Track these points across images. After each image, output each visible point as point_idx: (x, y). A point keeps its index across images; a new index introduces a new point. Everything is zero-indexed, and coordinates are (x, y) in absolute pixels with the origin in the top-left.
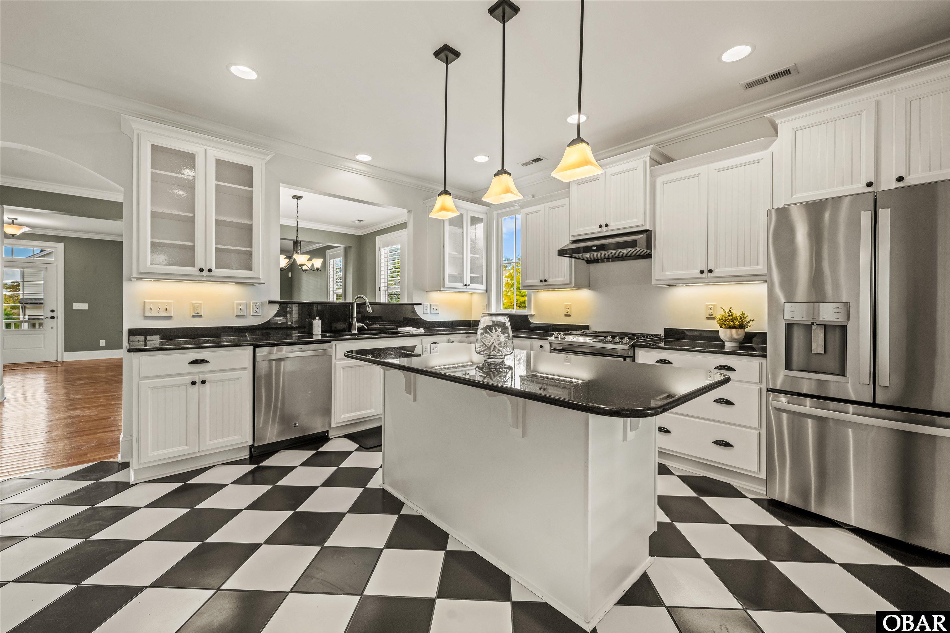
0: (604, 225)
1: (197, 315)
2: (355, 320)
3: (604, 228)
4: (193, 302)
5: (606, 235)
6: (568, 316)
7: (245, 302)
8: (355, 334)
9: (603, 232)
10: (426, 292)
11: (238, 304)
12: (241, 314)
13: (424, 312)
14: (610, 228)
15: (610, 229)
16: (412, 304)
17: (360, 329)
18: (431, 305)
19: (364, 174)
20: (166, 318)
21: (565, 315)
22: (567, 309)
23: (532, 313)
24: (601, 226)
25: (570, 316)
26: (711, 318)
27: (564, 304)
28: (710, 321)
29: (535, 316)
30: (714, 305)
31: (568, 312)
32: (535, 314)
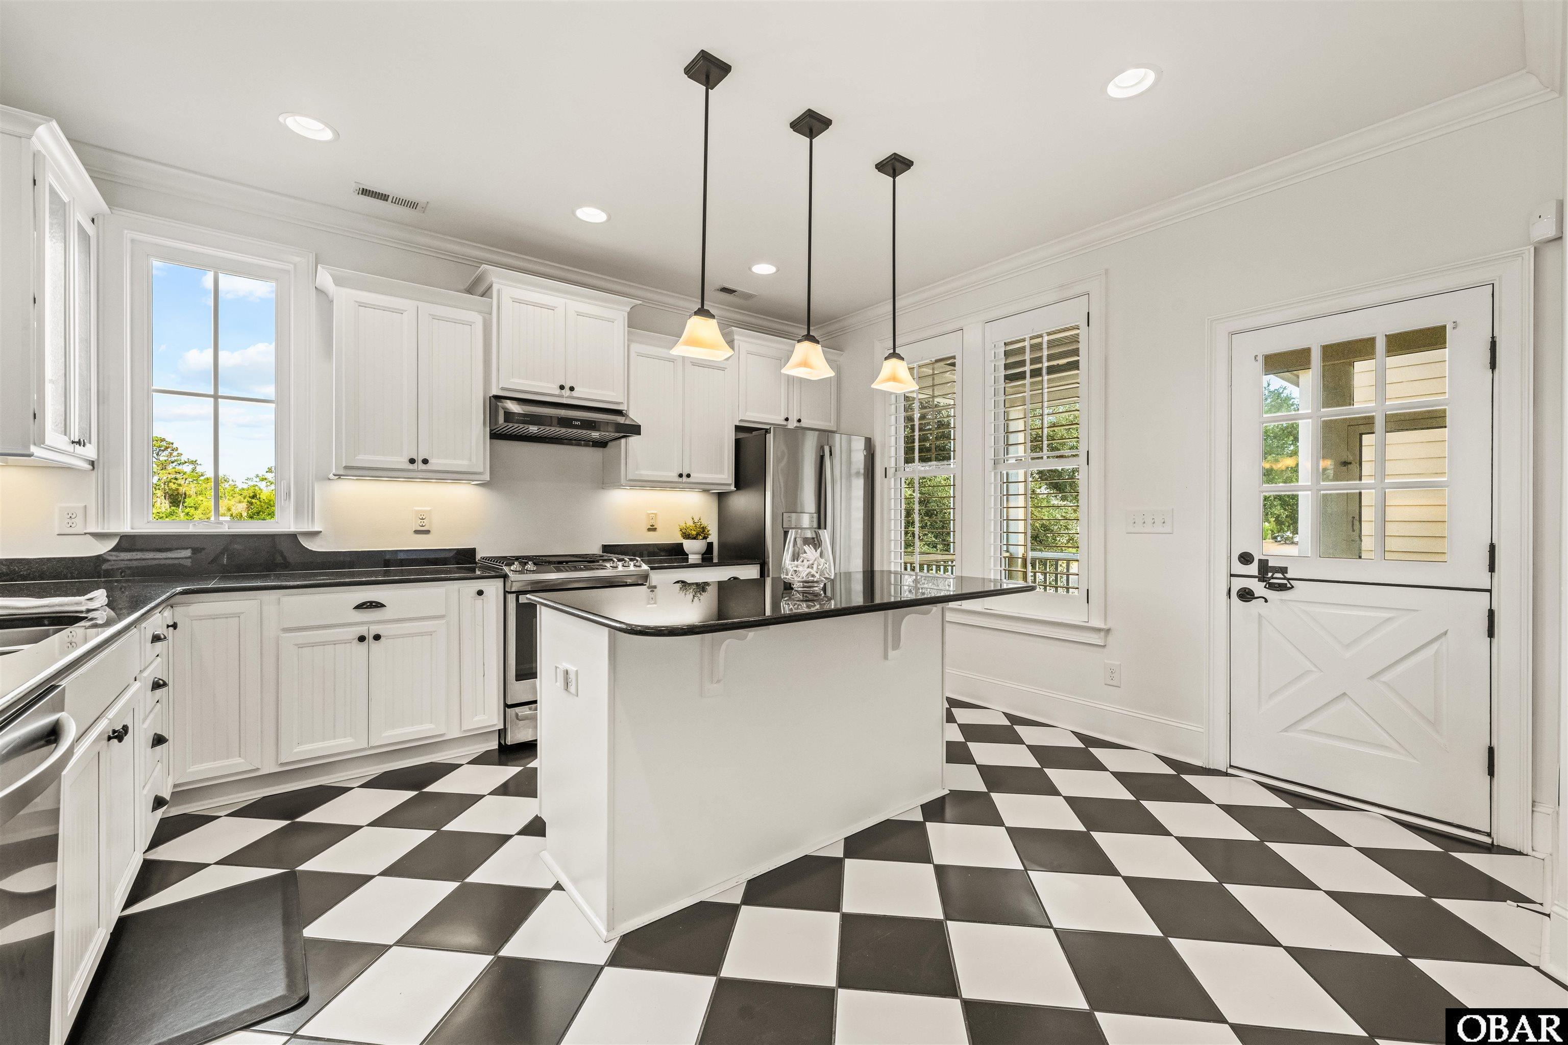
0: (567, 388)
3: (566, 392)
5: (565, 402)
6: (426, 534)
9: (562, 396)
14: (574, 394)
15: (574, 396)
21: (417, 532)
22: (422, 519)
23: (316, 529)
24: (562, 387)
25: (428, 532)
26: (652, 529)
27: (414, 508)
28: (652, 533)
29: (320, 536)
30: (656, 514)
31: (422, 526)
32: (321, 532)
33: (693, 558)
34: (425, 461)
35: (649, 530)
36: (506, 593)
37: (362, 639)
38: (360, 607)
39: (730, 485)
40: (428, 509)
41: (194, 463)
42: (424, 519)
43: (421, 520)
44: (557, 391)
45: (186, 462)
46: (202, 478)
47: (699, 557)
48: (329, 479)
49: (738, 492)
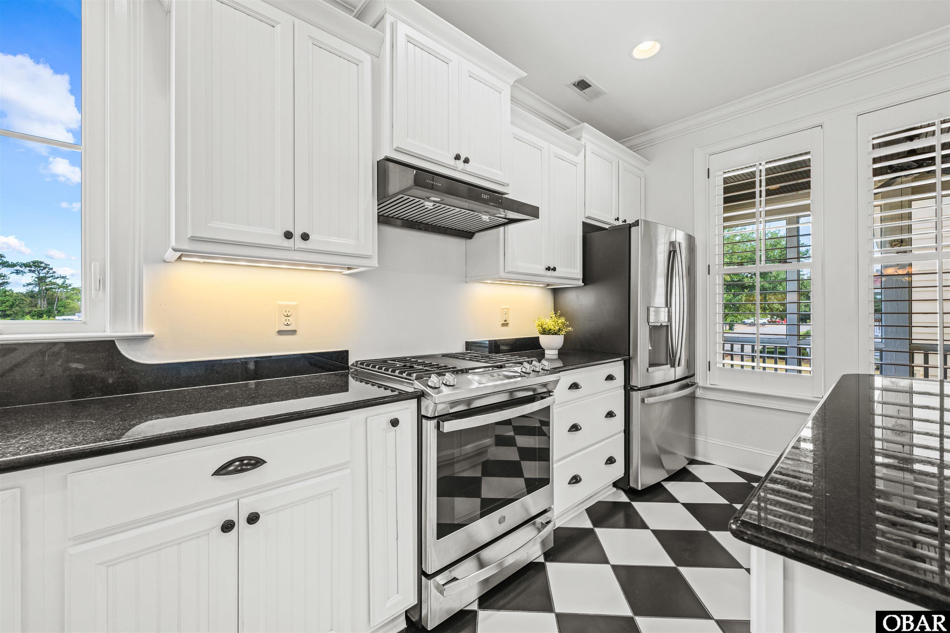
0: (461, 161)
3: (460, 165)
6: (290, 335)
9: (456, 169)
21: (280, 332)
22: (287, 316)
23: (146, 332)
24: (458, 157)
25: (294, 332)
26: (505, 324)
27: (278, 302)
28: (505, 328)
29: (151, 341)
30: (508, 309)
31: (288, 325)
32: (153, 336)
33: (551, 353)
34: (305, 237)
35: (503, 325)
36: (421, 417)
37: (228, 527)
38: (222, 471)
39: (578, 280)
40: (295, 303)
41: (63, 277)
42: (289, 316)
43: (286, 318)
44: (452, 162)
45: (58, 277)
46: (70, 288)
47: (556, 352)
48: (165, 261)
49: (585, 287)
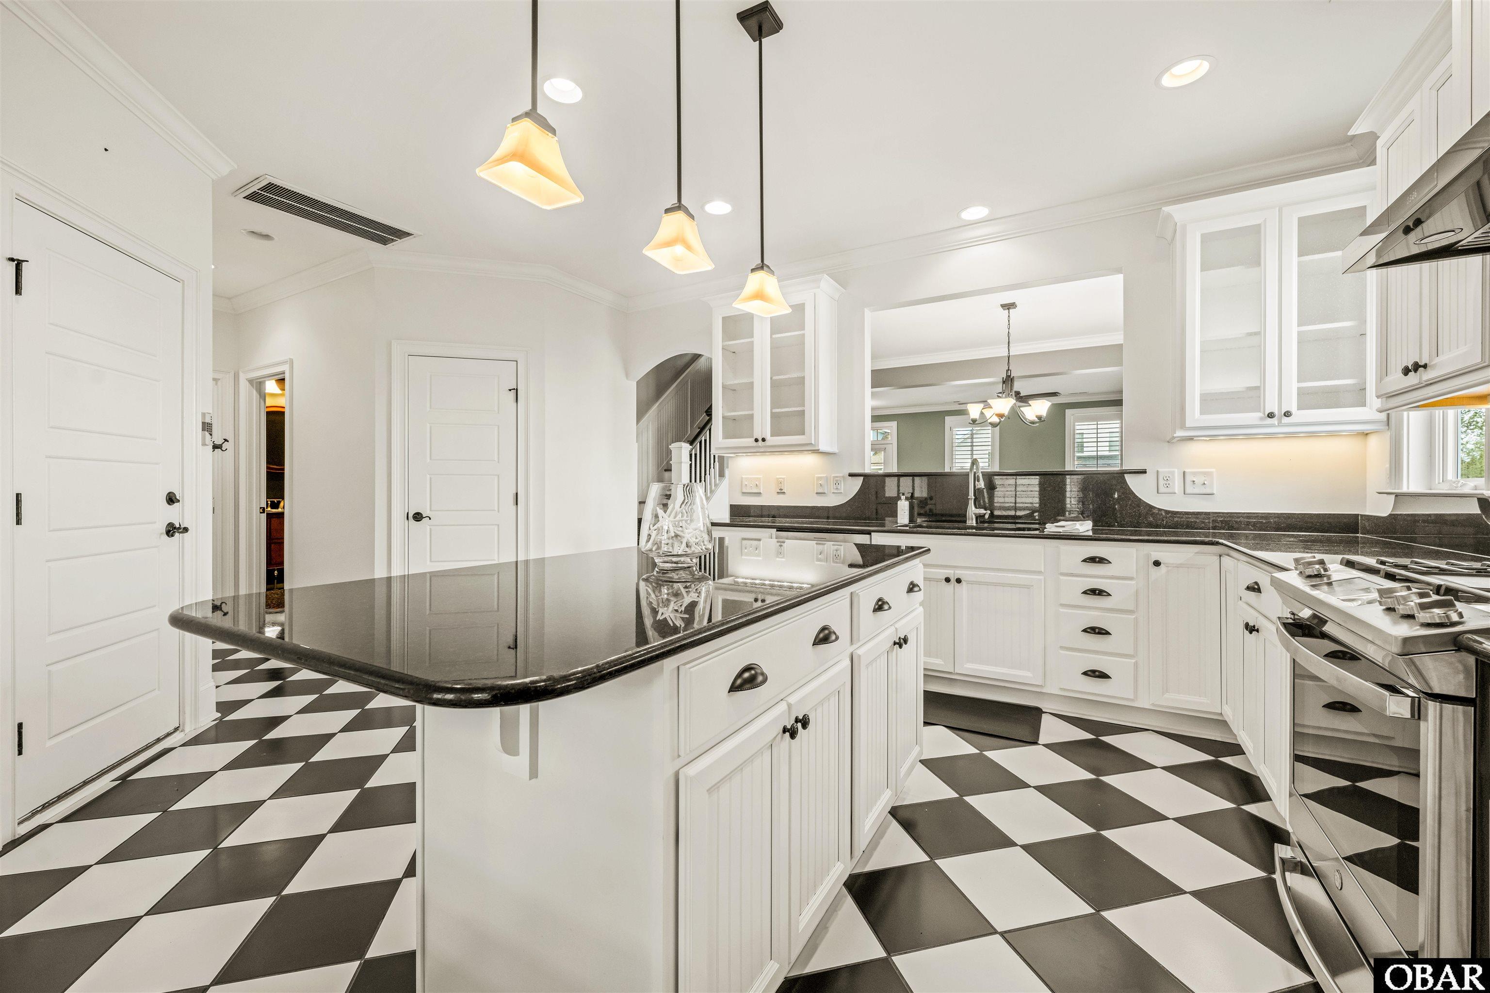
1: (781, 492)
2: (971, 503)
4: (777, 477)
7: (825, 475)
8: (972, 528)
10: (1167, 443)
11: (819, 478)
12: (820, 491)
13: (1162, 489)
16: (1122, 474)
17: (979, 517)
18: (1184, 473)
19: (1000, 239)
20: (756, 494)
